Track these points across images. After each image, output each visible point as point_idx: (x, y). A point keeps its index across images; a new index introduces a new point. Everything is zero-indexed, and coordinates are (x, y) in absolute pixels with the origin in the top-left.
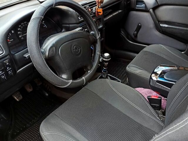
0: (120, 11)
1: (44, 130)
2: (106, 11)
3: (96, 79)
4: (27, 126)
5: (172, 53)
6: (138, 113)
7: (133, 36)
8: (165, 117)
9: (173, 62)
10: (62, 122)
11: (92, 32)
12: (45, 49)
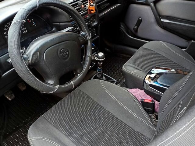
0: (119, 4)
1: (31, 135)
2: (104, 5)
3: (90, 79)
4: (20, 125)
5: (172, 51)
6: (130, 116)
7: (133, 31)
8: (157, 121)
9: (173, 61)
10: (51, 126)
11: (82, 33)
12: (28, 54)
